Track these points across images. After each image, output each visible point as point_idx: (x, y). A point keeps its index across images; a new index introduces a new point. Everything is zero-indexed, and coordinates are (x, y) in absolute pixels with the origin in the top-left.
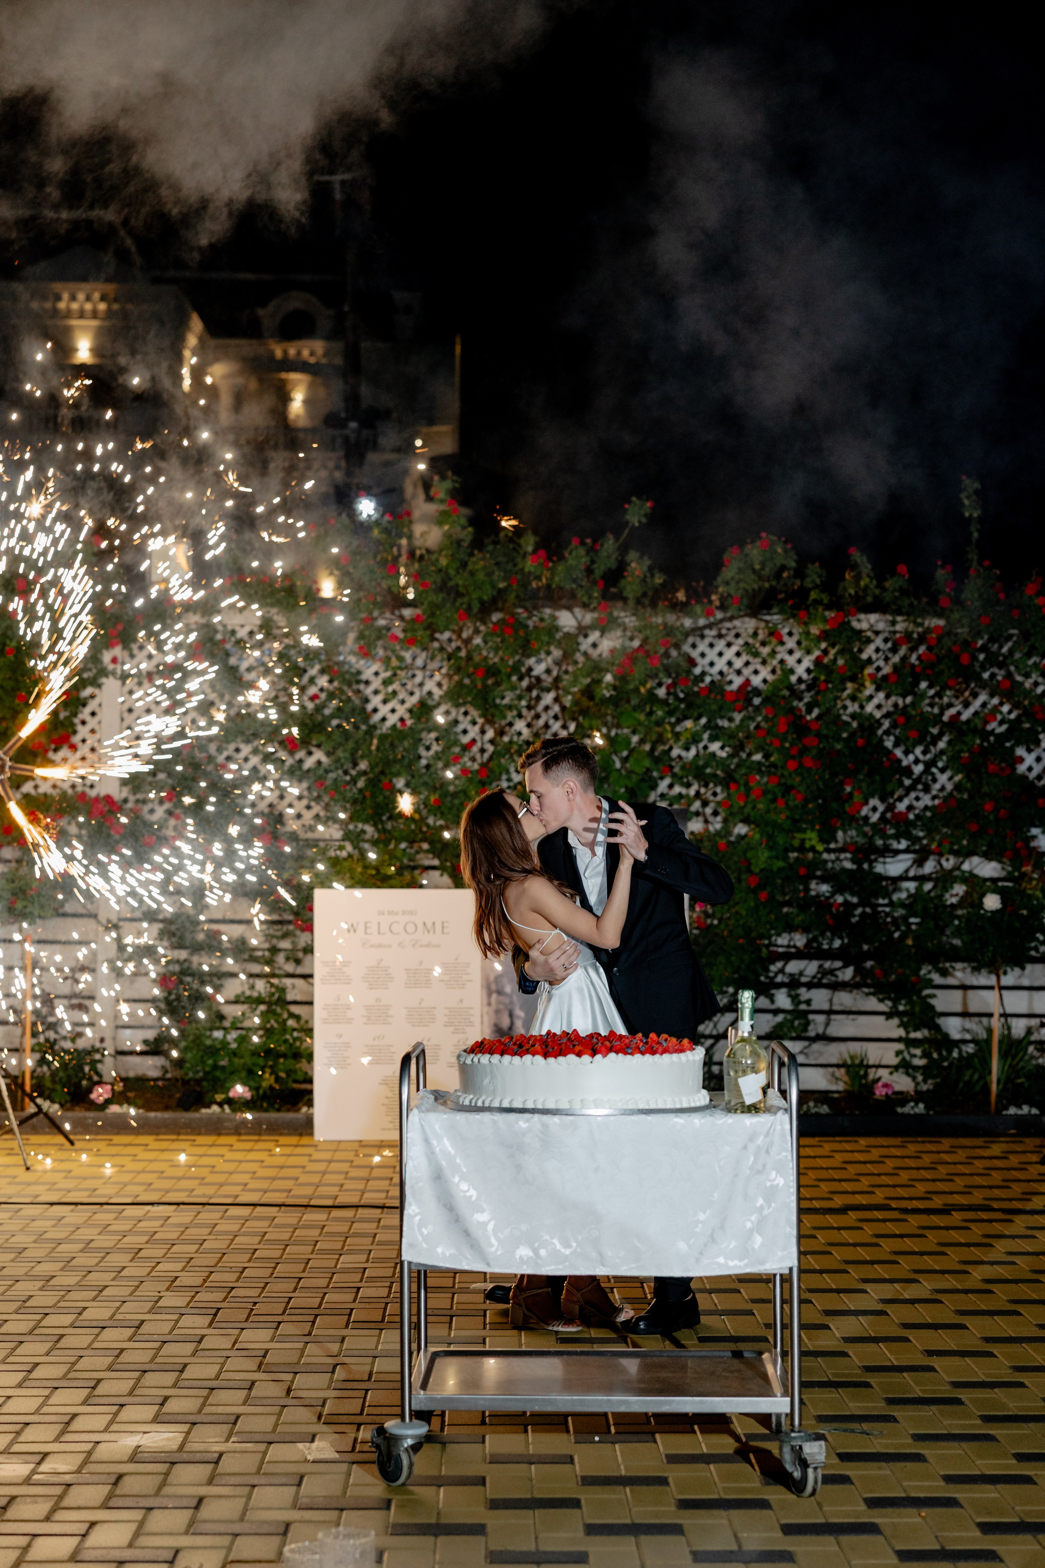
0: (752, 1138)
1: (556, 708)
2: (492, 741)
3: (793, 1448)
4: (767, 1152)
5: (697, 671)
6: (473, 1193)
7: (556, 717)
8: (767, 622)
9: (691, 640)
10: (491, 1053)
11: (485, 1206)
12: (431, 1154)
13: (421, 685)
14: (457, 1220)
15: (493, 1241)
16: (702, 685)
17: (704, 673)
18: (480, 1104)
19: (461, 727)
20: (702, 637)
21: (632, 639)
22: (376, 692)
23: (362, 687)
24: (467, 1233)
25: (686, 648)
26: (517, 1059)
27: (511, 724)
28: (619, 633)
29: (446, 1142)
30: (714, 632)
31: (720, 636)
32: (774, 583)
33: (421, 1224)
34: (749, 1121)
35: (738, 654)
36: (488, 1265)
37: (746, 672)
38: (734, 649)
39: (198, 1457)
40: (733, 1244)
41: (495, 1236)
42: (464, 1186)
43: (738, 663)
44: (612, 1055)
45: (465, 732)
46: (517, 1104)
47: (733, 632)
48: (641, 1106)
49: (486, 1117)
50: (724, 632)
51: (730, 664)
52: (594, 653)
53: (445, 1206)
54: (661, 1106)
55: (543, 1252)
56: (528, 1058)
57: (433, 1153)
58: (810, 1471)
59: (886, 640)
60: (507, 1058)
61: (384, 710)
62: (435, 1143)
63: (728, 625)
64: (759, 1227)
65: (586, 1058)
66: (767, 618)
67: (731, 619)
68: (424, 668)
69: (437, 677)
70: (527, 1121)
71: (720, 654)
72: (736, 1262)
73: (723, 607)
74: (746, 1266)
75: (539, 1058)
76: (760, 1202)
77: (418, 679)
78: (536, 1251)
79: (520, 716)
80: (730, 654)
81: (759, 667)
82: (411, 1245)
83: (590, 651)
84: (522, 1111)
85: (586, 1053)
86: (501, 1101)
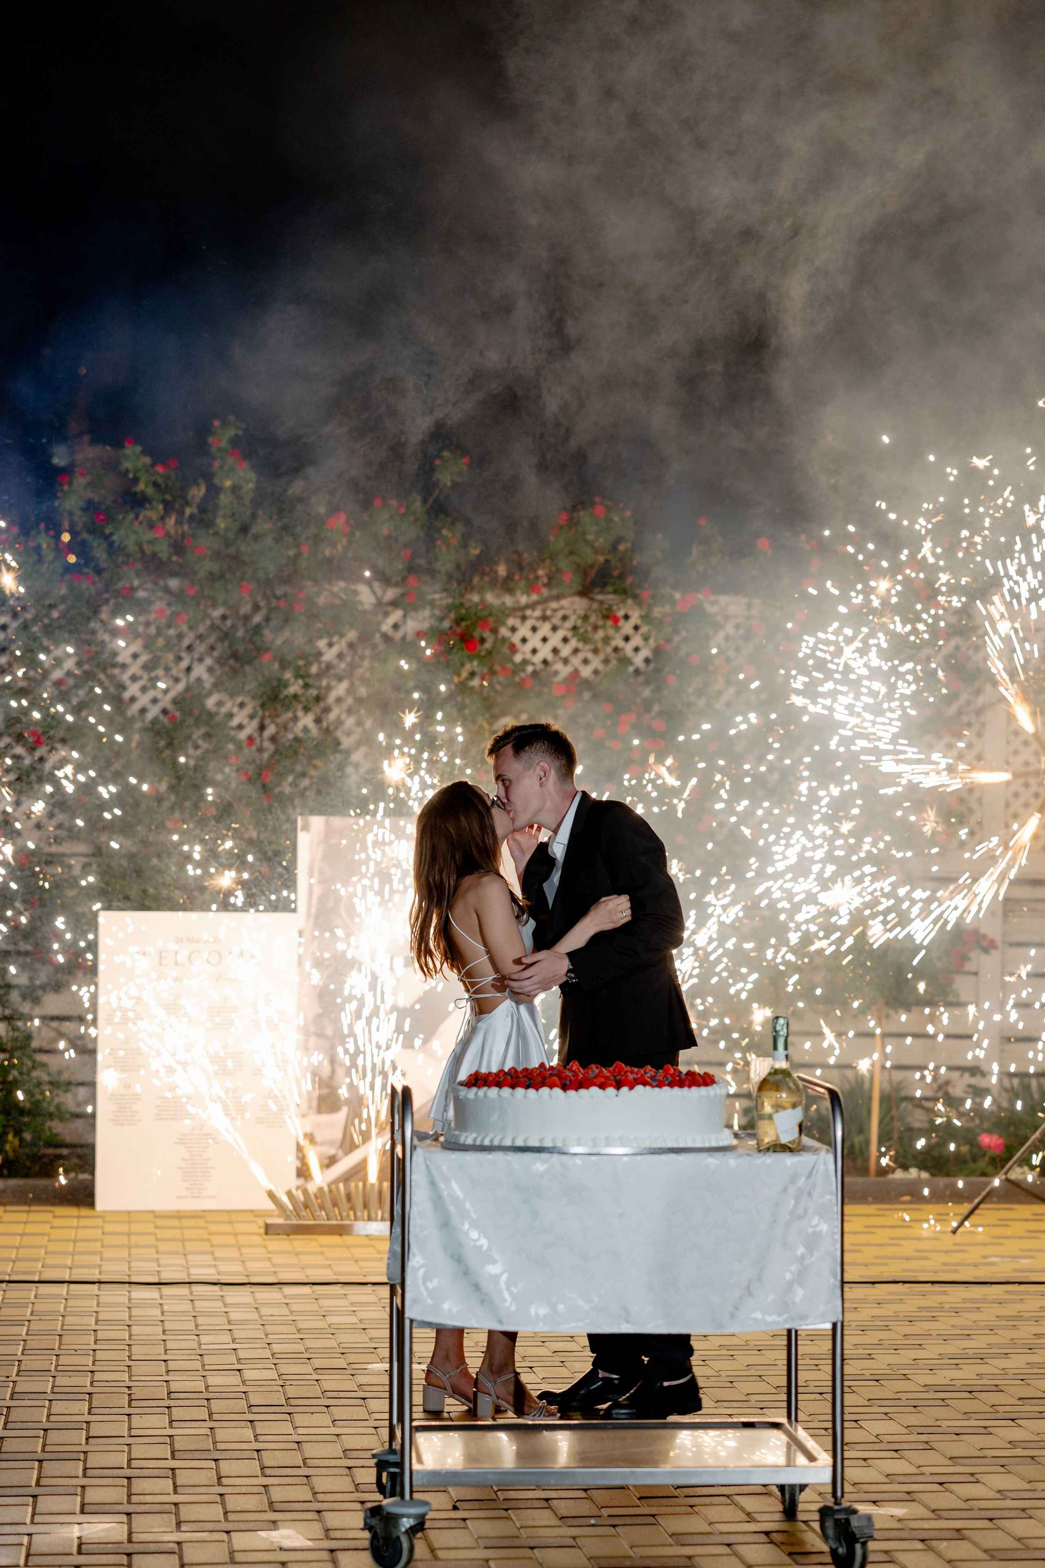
0: (793, 1179)
1: (350, 701)
2: (273, 739)
3: (837, 1522)
4: (810, 1195)
5: (518, 658)
6: (484, 1242)
7: (349, 711)
8: (601, 602)
9: (511, 622)
10: (500, 1085)
11: (497, 1257)
12: (438, 1200)
13: (189, 669)
14: (466, 1272)
15: (506, 1295)
16: (523, 675)
17: (525, 662)
18: (487, 1143)
19: (235, 722)
20: (524, 618)
21: (442, 619)
22: (134, 678)
23: (116, 671)
24: (477, 1287)
25: (504, 632)
26: (531, 1092)
27: (295, 719)
28: (427, 612)
29: (455, 1186)
30: (538, 613)
31: (544, 618)
32: (609, 557)
33: (427, 1278)
34: (788, 1160)
35: (565, 640)
36: (501, 1322)
37: (576, 661)
38: (561, 633)
39: (152, 1547)
40: (771, 1297)
41: (508, 1289)
42: (474, 1235)
43: (566, 651)
44: (639, 1088)
45: (240, 727)
46: (533, 1143)
47: (560, 614)
48: (670, 1145)
49: (498, 1157)
50: (549, 613)
51: (555, 651)
52: (398, 635)
53: (452, 1257)
54: (690, 1145)
55: (561, 1307)
56: (545, 1090)
57: (440, 1197)
58: (858, 1547)
59: (737, 627)
60: (520, 1091)
61: (144, 700)
62: (442, 1186)
63: (554, 605)
64: (800, 1278)
65: (611, 1091)
66: (600, 597)
67: (558, 598)
68: (189, 648)
69: (209, 661)
70: (544, 1162)
71: (545, 640)
72: (774, 1318)
73: (549, 585)
74: (786, 1321)
75: (557, 1091)
76: (801, 1250)
77: (184, 664)
78: (553, 1307)
79: (306, 709)
80: (555, 640)
81: (590, 656)
82: (415, 1302)
83: (390, 632)
84: (539, 1150)
85: (610, 1085)
86: (514, 1140)
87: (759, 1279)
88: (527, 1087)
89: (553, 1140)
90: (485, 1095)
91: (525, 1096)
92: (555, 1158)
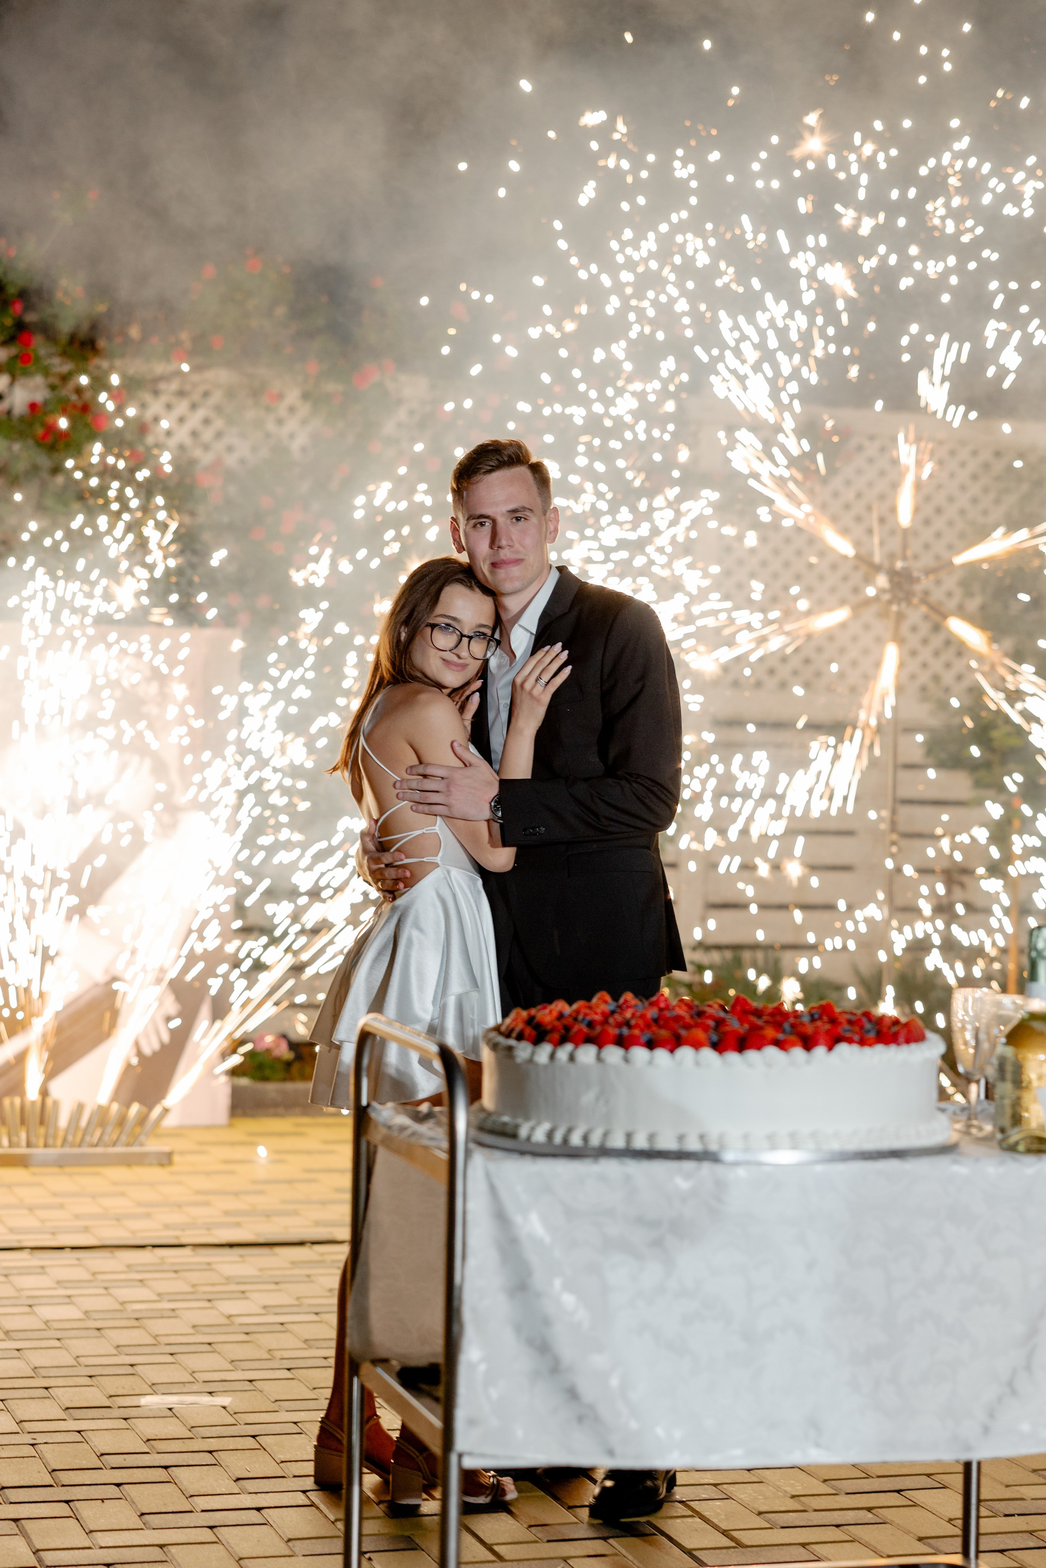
6: (585, 1315)
10: (599, 1041)
14: (556, 1369)
20: (158, 392)
24: (573, 1393)
26: (661, 1055)
29: (536, 1220)
31: (182, 394)
33: (490, 1381)
35: (207, 422)
38: (201, 413)
42: (569, 1300)
43: (207, 435)
49: (610, 1167)
51: (194, 434)
53: (531, 1342)
56: (685, 1053)
57: (512, 1240)
60: (639, 1053)
62: (518, 1219)
65: (798, 1052)
66: (250, 369)
70: (687, 1176)
71: (182, 420)
75: (708, 1054)
80: (195, 420)
81: (236, 441)
82: (472, 1422)
84: (681, 1155)
85: (793, 1045)
86: (629, 1136)
87: (1028, 1368)
88: (651, 1045)
89: (702, 1137)
90: (572, 1058)
91: (650, 1062)
92: (706, 1167)
